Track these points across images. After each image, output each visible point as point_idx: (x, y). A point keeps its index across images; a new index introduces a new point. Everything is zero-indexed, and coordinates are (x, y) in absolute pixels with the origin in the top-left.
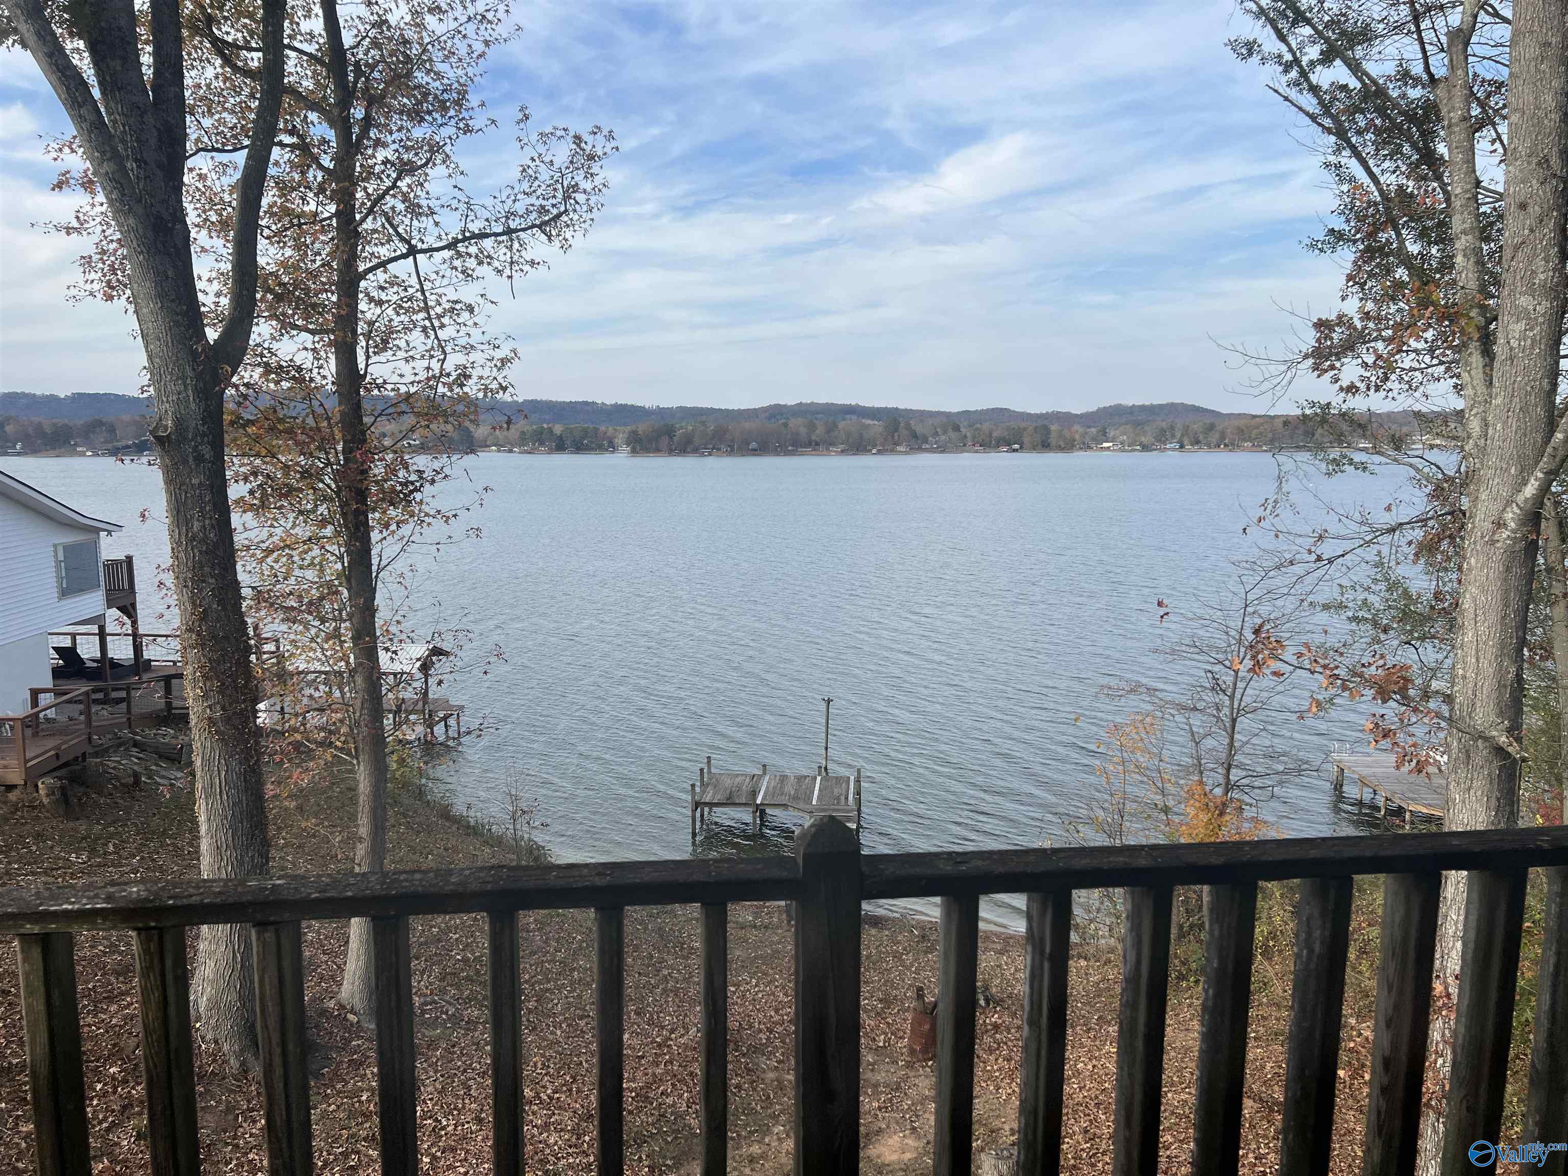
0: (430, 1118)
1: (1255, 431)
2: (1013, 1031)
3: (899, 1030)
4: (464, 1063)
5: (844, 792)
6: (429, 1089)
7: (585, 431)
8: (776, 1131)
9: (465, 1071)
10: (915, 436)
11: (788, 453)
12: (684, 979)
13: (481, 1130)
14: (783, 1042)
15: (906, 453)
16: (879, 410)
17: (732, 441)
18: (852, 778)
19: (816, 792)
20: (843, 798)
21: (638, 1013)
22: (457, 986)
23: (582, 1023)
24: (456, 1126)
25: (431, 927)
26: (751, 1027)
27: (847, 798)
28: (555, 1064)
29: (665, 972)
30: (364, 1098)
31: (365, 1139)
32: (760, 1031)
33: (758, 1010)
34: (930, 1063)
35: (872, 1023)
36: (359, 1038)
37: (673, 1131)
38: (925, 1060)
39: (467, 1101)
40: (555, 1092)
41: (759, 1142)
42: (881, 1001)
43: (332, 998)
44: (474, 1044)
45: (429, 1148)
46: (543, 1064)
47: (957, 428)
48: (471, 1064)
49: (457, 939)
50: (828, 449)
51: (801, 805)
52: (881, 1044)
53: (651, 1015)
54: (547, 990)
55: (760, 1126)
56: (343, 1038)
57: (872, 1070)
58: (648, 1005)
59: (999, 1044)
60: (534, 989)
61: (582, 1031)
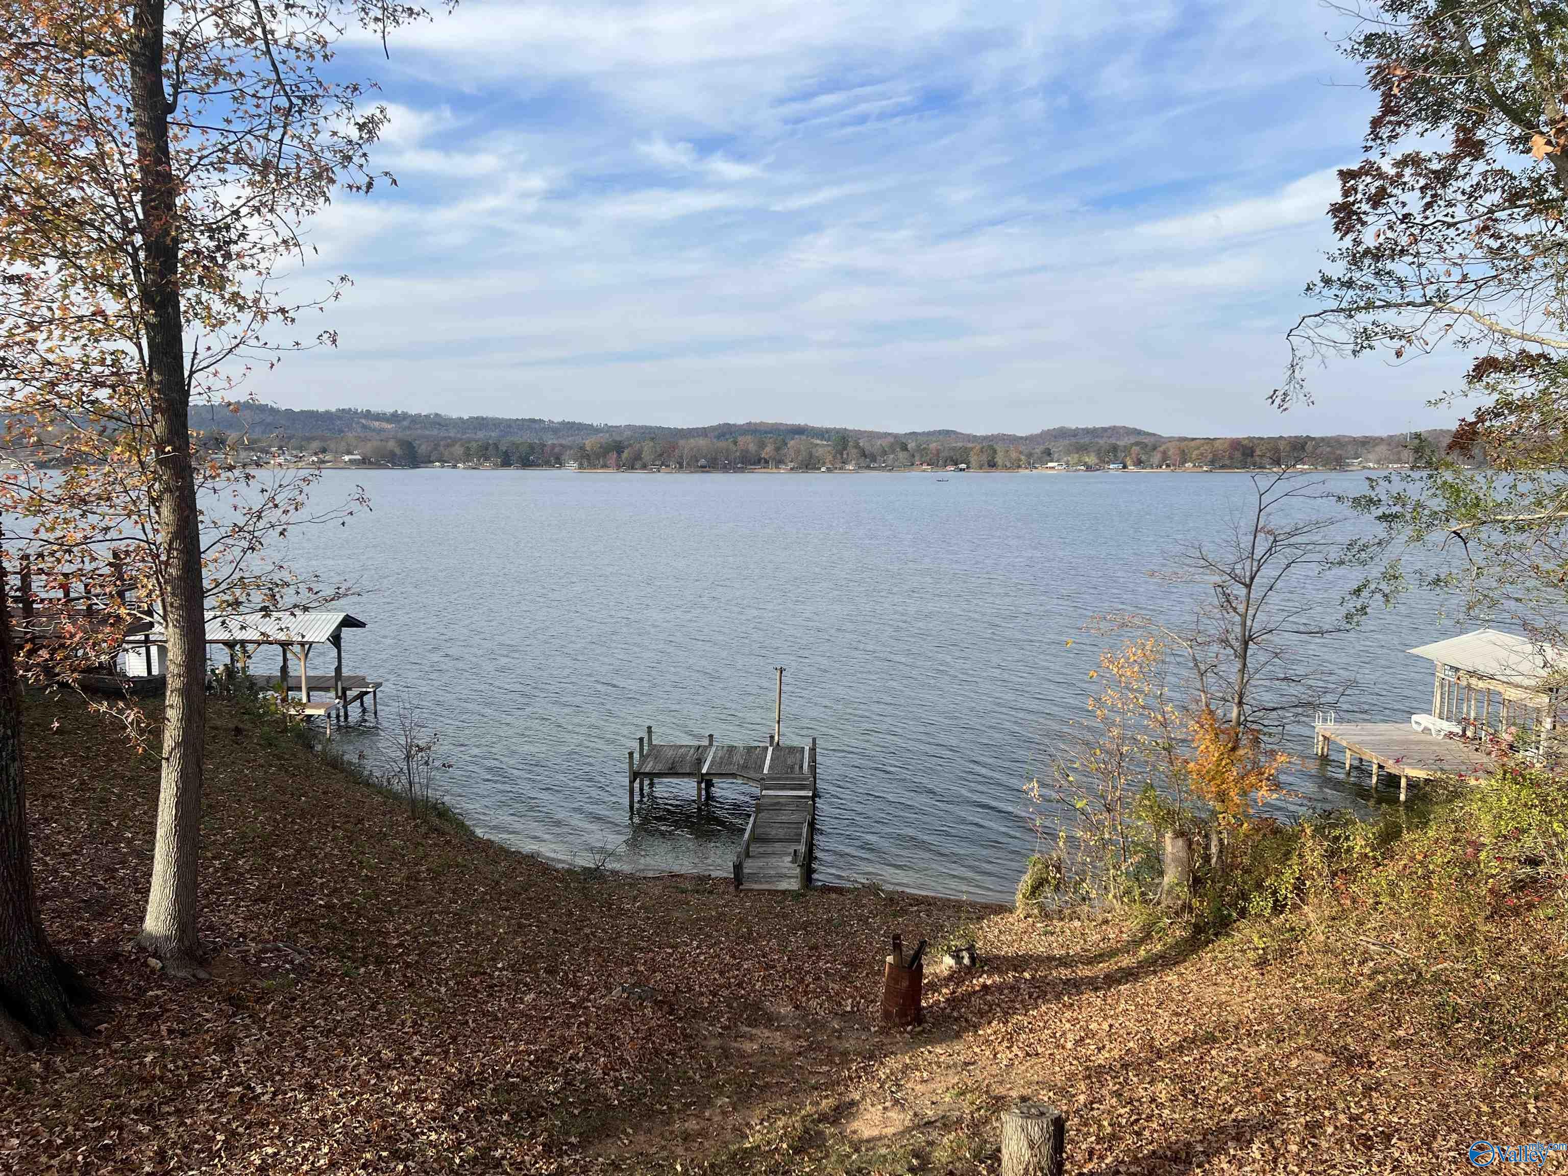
0: (238, 1085)
1: (1196, 452)
2: (1006, 991)
3: (869, 993)
4: (305, 1019)
5: (798, 762)
6: (246, 1050)
7: (532, 447)
8: (720, 1103)
9: (304, 1028)
10: (864, 454)
11: (736, 470)
12: (610, 939)
13: (309, 1100)
14: (729, 1006)
15: (855, 471)
16: (828, 431)
17: (681, 457)
18: (807, 748)
19: (768, 762)
20: (797, 767)
21: (548, 971)
22: (314, 935)
23: (476, 981)
24: (275, 1094)
25: (291, 870)
26: (690, 990)
27: (801, 767)
28: (430, 1023)
29: (587, 931)
30: (148, 1059)
31: (136, 1111)
32: (702, 994)
33: (700, 973)
34: (909, 1028)
35: (836, 987)
36: (160, 987)
37: (583, 1102)
38: (903, 1025)
39: (298, 1064)
40: (424, 1054)
41: (696, 1116)
42: (845, 964)
43: (130, 940)
44: (322, 997)
45: (229, 1122)
46: (415, 1023)
47: (904, 448)
48: (313, 1021)
49: (322, 884)
50: (777, 467)
51: (752, 774)
52: (849, 1009)
53: (566, 973)
54: (434, 943)
55: (698, 1097)
56: (135, 986)
57: (839, 1038)
58: (563, 963)
59: (990, 1006)
60: (417, 941)
61: (474, 989)
